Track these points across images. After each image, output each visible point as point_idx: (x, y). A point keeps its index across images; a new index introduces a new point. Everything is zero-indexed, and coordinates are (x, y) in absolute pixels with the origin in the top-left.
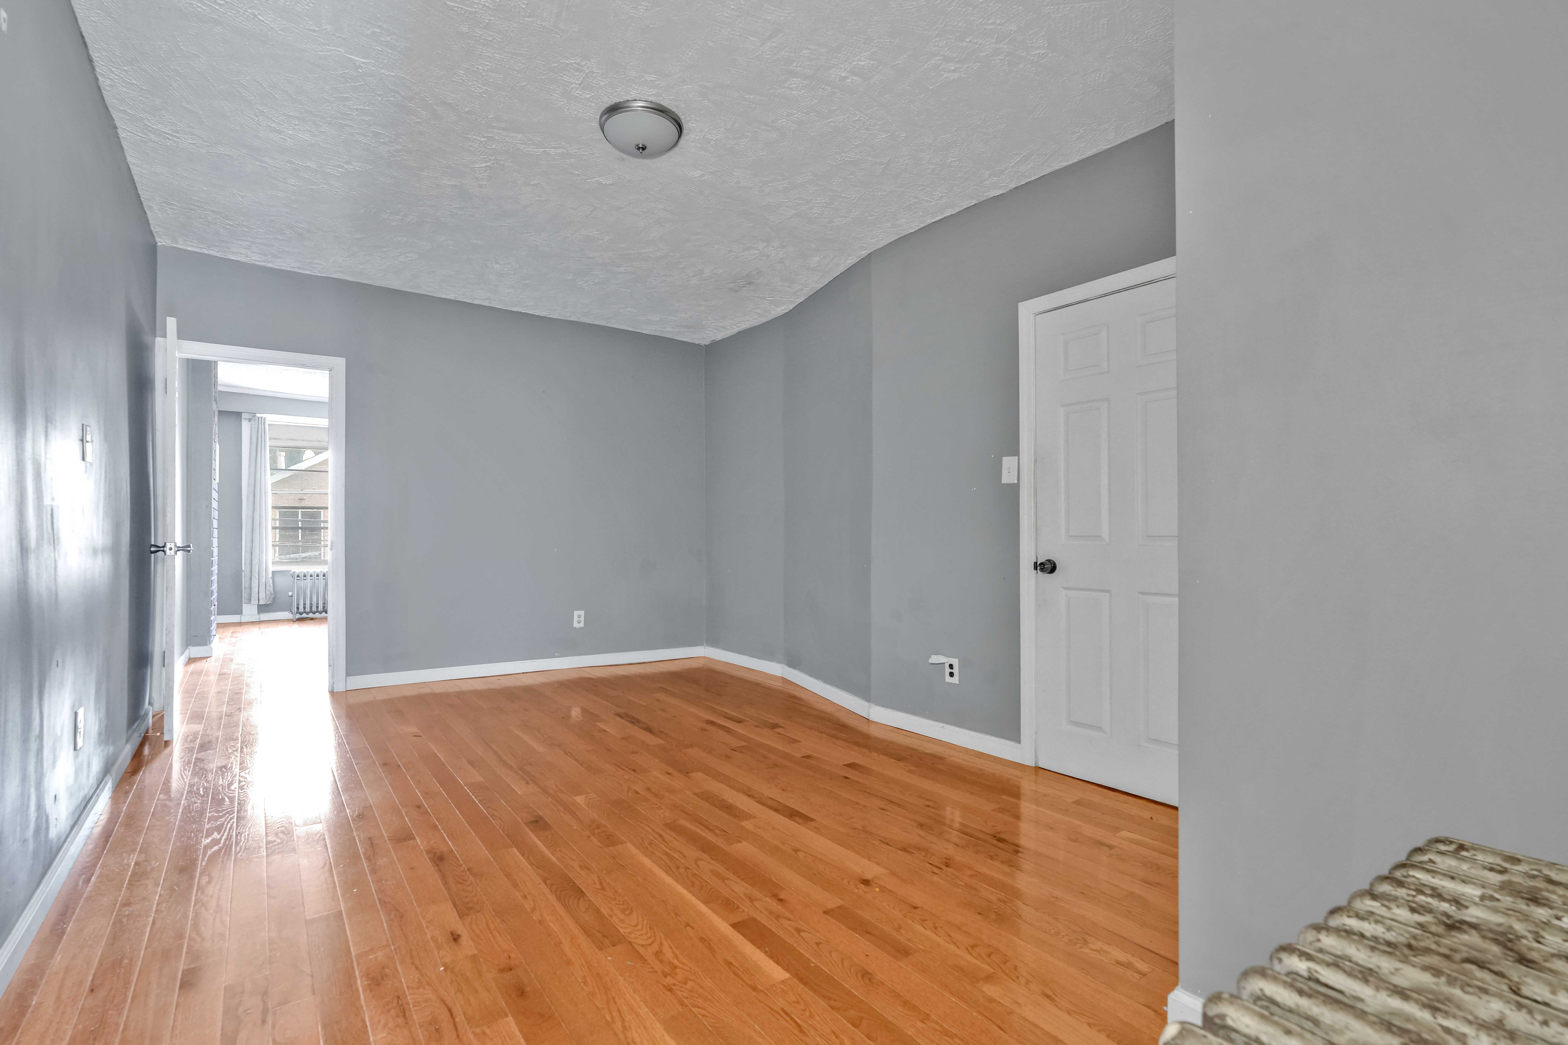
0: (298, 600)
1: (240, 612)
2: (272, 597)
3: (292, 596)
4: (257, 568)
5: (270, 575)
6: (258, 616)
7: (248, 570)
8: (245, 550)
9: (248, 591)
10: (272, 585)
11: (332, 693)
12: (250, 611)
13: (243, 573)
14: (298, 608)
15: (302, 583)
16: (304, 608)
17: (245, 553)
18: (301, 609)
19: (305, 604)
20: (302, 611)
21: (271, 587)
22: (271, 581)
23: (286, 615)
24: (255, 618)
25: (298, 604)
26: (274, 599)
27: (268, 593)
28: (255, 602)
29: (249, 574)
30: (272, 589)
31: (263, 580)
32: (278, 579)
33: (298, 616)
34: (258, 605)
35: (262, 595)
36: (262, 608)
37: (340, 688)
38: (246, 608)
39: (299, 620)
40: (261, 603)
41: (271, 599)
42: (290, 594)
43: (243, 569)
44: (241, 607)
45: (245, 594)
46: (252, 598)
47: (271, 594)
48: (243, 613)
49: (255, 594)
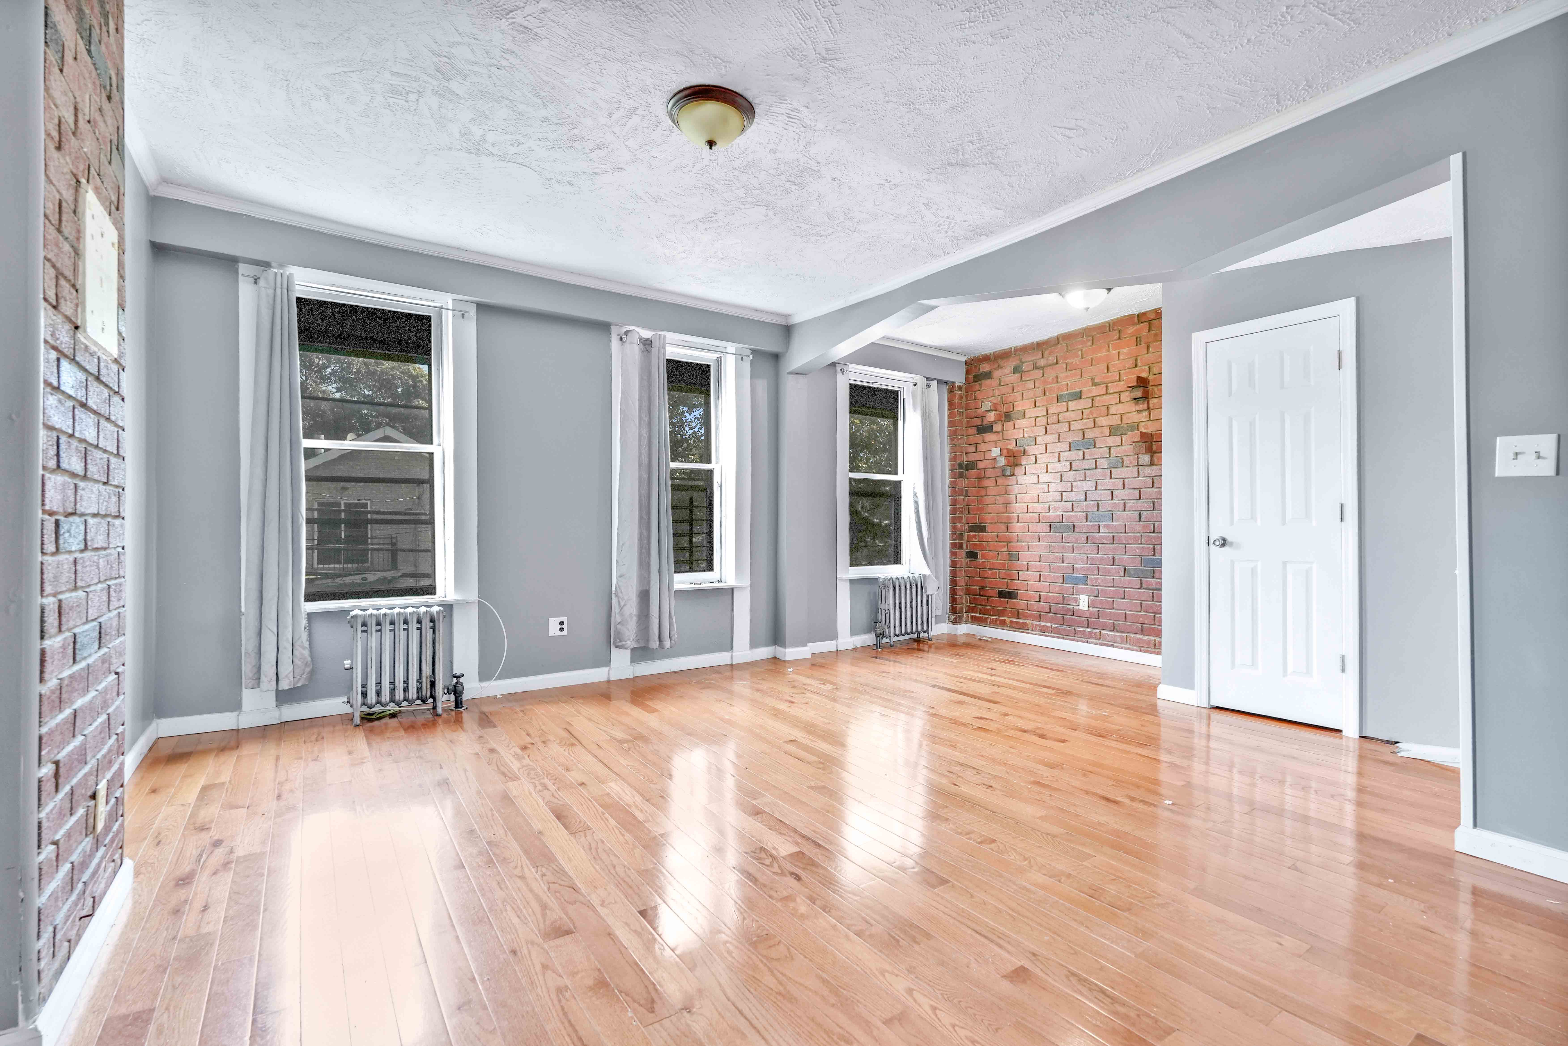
0: (366, 676)
1: (236, 706)
2: (308, 669)
3: (351, 668)
4: (274, 607)
5: (304, 622)
6: (277, 713)
7: (254, 613)
8: (247, 569)
9: (253, 660)
10: (307, 644)
12: (258, 704)
13: (243, 618)
14: (364, 695)
15: (371, 640)
16: (379, 693)
17: (247, 576)
18: (372, 696)
20: (374, 699)
21: (304, 648)
22: (305, 636)
23: (339, 707)
24: (271, 718)
25: (364, 685)
26: (312, 673)
27: (297, 661)
28: (269, 680)
29: (257, 622)
30: (306, 653)
31: (287, 635)
32: (321, 631)
33: (364, 712)
34: (278, 692)
35: (286, 669)
36: (287, 695)
38: (248, 696)
39: (367, 720)
40: (285, 685)
41: (305, 676)
42: (347, 663)
43: (243, 610)
44: (240, 695)
45: (247, 668)
46: (263, 678)
47: (306, 665)
48: (244, 708)
49: (268, 670)
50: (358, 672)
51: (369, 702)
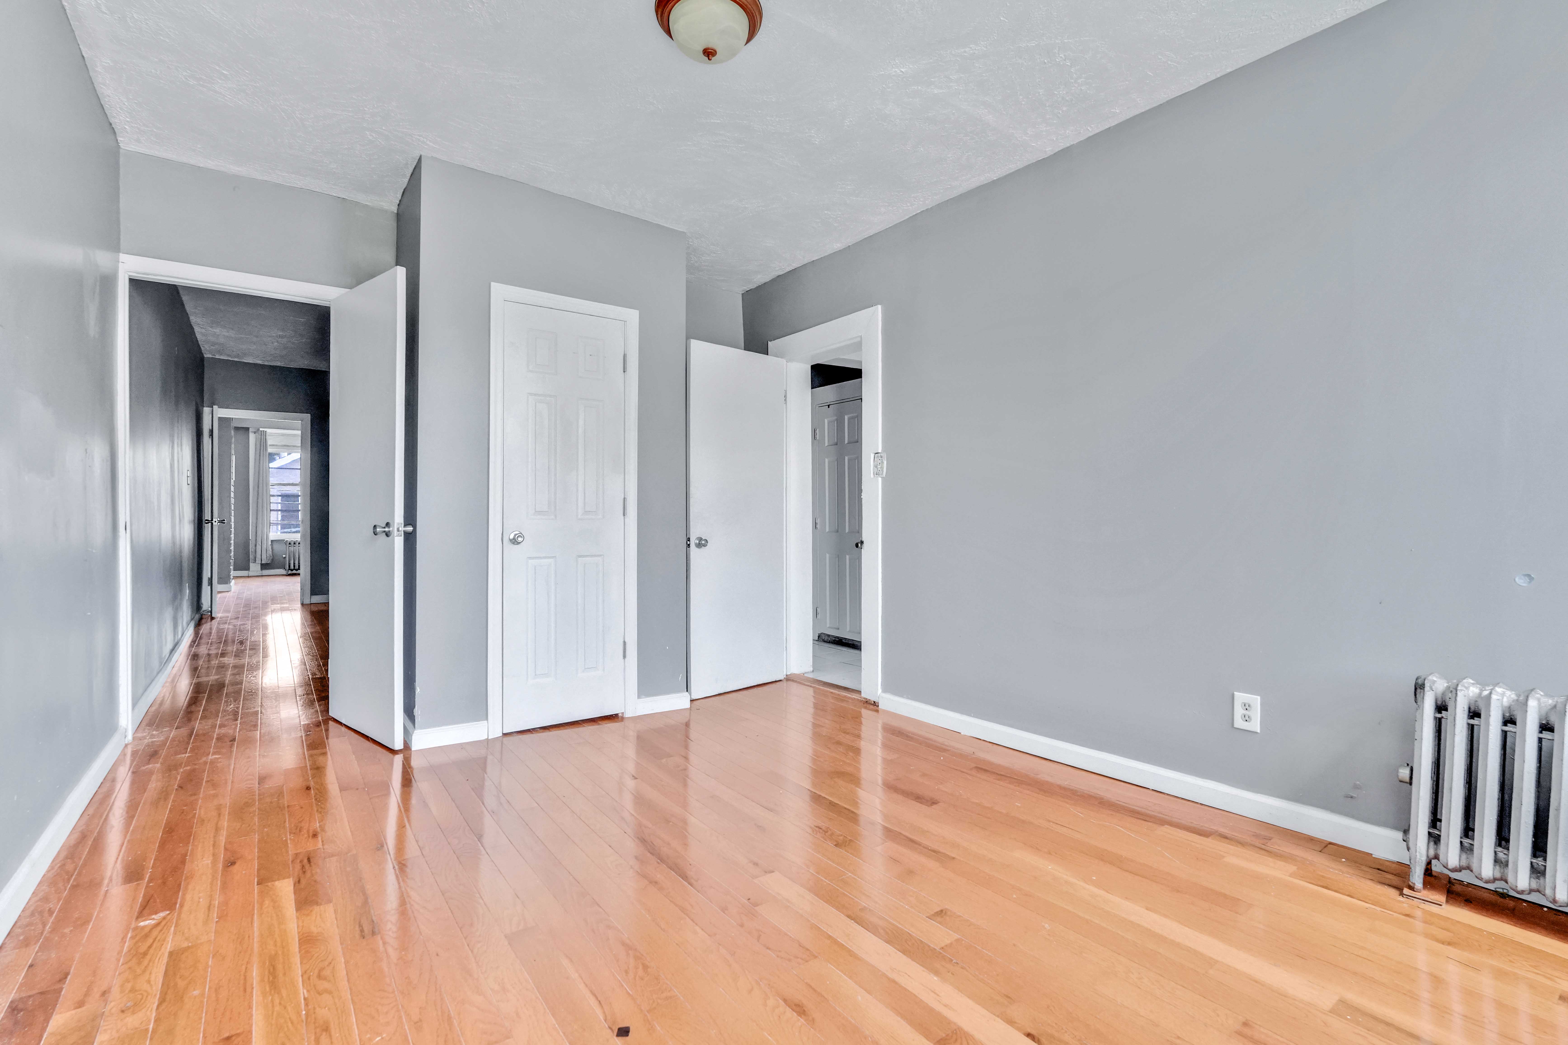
0: (290, 561)
1: (249, 569)
2: (271, 558)
3: (285, 558)
4: (260, 537)
5: (270, 543)
6: (261, 572)
7: (254, 539)
8: (252, 525)
9: (254, 554)
10: (271, 550)
11: (302, 604)
12: (255, 568)
13: (250, 541)
14: (289, 566)
15: (292, 549)
16: (294, 566)
17: (252, 527)
18: (292, 567)
19: (294, 564)
20: (293, 568)
22: (270, 547)
23: (282, 571)
24: (260, 573)
25: (290, 564)
26: (273, 560)
27: (268, 555)
28: (258, 561)
29: (255, 542)
30: (271, 553)
31: (264, 546)
32: (276, 546)
33: (290, 572)
34: (261, 564)
35: (264, 557)
36: (264, 566)
37: (307, 601)
38: (252, 566)
39: (290, 575)
40: (263, 562)
41: (270, 560)
43: (250, 538)
44: (249, 565)
45: (251, 557)
46: (257, 559)
47: (270, 556)
48: (251, 569)
49: (258, 556)
50: (287, 559)
51: (291, 568)
